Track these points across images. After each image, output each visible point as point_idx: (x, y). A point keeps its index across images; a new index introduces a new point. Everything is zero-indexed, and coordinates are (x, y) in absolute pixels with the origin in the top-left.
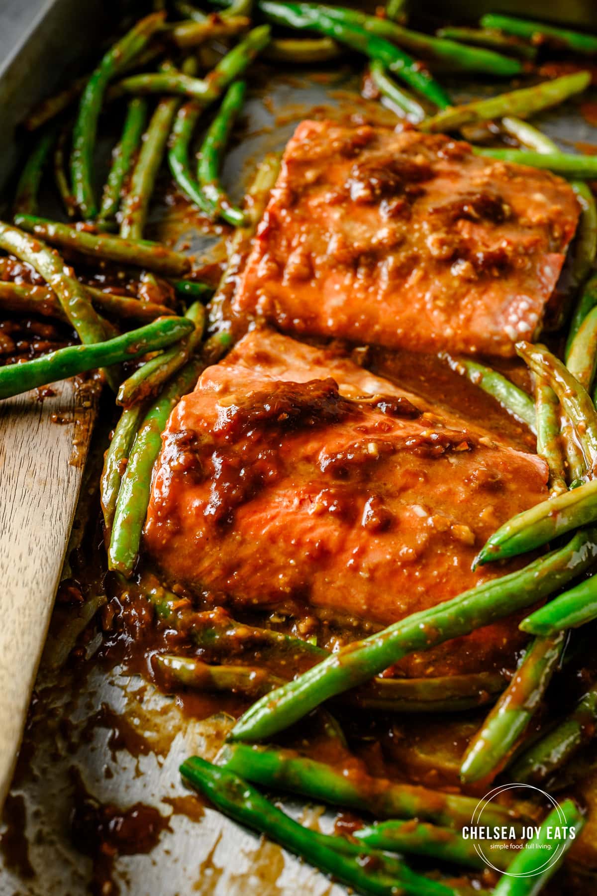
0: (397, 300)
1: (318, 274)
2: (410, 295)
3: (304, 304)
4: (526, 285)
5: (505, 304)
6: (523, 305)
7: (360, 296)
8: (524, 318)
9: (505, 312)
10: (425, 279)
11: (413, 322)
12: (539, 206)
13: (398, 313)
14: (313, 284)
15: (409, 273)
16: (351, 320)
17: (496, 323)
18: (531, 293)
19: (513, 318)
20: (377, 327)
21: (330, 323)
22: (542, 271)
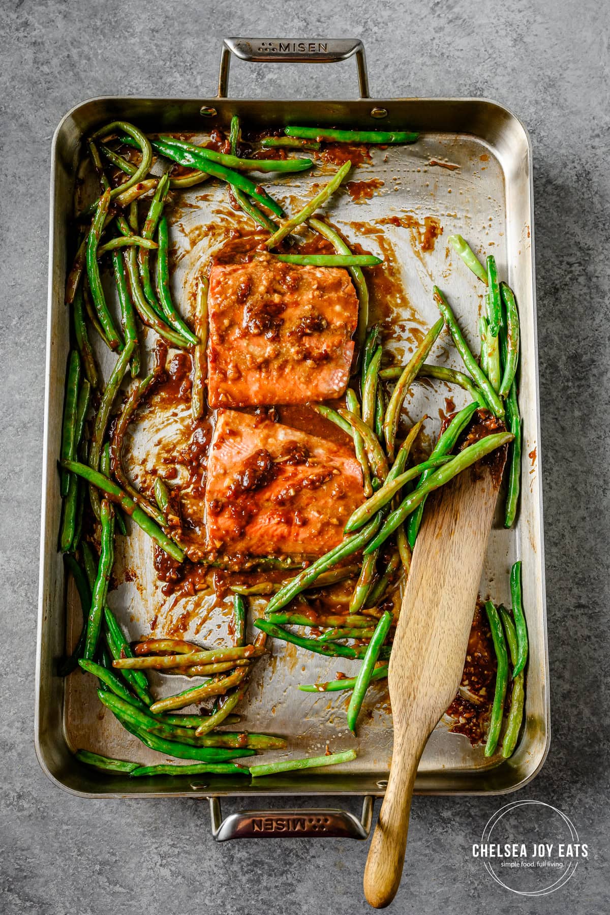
0: (282, 381)
1: (243, 374)
2: (288, 377)
3: (241, 392)
4: (339, 364)
5: (331, 375)
6: (340, 374)
7: (266, 382)
8: (341, 380)
9: (332, 379)
10: (293, 368)
11: (291, 392)
12: (339, 315)
13: (284, 388)
14: (242, 379)
15: (285, 367)
16: (264, 397)
17: (329, 385)
18: (342, 367)
19: (337, 381)
20: (277, 398)
21: (256, 401)
22: (345, 354)
